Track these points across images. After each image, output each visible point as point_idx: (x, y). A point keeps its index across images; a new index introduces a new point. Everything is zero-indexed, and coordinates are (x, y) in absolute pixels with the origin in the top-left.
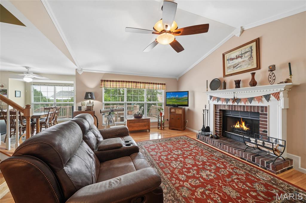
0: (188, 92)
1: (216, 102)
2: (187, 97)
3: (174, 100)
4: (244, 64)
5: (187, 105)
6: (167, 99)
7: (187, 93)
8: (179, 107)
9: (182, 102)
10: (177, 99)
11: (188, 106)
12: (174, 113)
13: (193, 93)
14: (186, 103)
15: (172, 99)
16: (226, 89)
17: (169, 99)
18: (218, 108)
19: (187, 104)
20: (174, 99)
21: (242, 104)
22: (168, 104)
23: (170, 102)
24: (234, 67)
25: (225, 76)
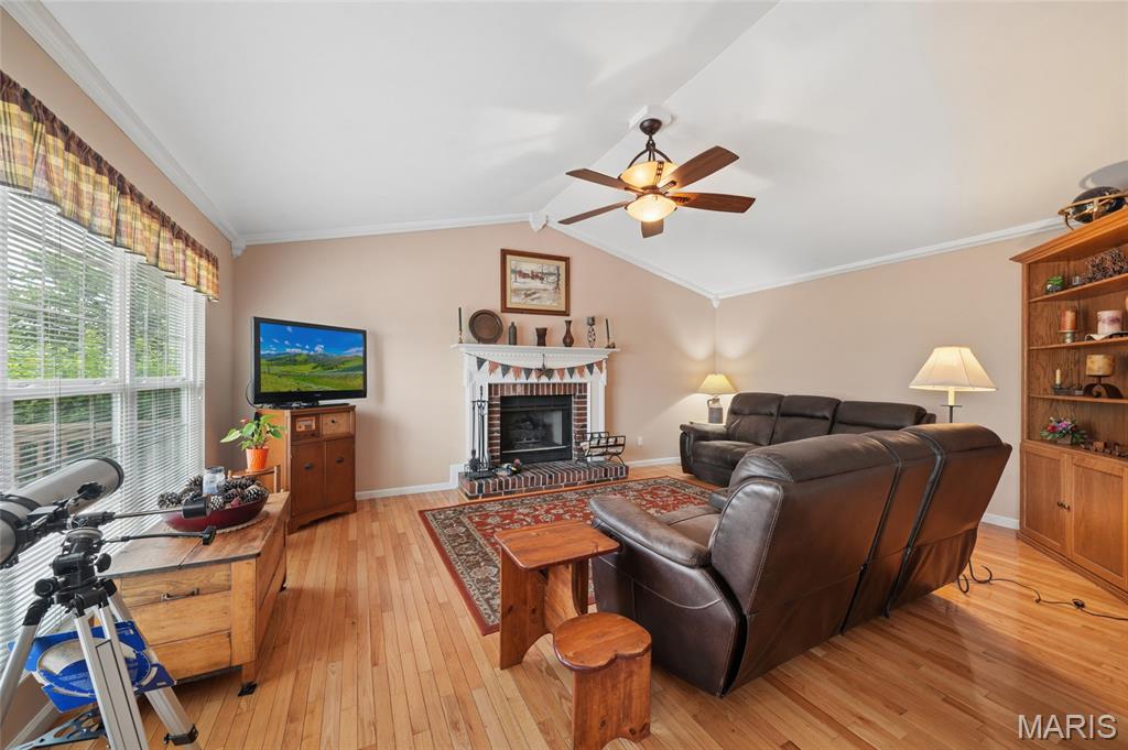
0: (364, 333)
1: (497, 378)
2: (361, 354)
3: (306, 369)
4: (545, 295)
5: (362, 394)
6: (263, 361)
7: (361, 337)
8: (321, 402)
9: (340, 378)
10: (323, 363)
11: (365, 396)
12: (313, 435)
13: (378, 341)
14: (356, 384)
15: (293, 360)
16: (515, 344)
17: (275, 360)
18: (496, 394)
19: (362, 388)
20: (305, 362)
21: (556, 379)
22: (271, 390)
23: (284, 380)
24: (527, 295)
25: (505, 309)
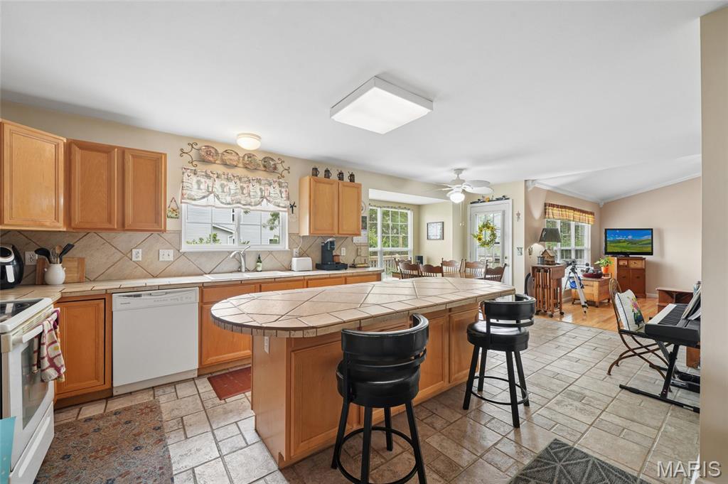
0: (652, 229)
2: (650, 238)
3: (625, 244)
5: (651, 254)
6: (608, 242)
7: (650, 231)
8: (631, 256)
9: (639, 247)
10: (631, 242)
12: (627, 267)
13: (661, 232)
14: (649, 250)
15: (619, 242)
17: (612, 242)
19: (651, 251)
20: (624, 242)
22: (611, 251)
23: (616, 248)
